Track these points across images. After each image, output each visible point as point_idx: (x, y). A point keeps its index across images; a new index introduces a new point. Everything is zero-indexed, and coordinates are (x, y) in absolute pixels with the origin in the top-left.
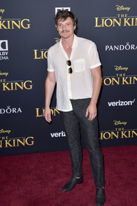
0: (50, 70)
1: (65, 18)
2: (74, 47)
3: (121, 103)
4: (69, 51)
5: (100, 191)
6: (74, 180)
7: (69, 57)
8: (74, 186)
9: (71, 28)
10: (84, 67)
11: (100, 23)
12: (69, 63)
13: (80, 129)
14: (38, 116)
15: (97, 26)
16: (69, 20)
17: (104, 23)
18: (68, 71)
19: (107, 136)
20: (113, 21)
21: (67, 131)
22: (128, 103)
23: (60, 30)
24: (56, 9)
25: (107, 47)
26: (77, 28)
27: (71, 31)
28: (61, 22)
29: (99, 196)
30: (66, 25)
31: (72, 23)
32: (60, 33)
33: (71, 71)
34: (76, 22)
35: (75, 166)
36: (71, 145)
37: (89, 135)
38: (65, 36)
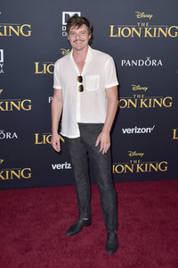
0: (57, 86)
1: (79, 25)
3: (138, 130)
4: (81, 65)
5: (112, 236)
6: (81, 222)
7: (81, 72)
8: (81, 229)
9: (86, 38)
10: (98, 84)
11: (116, 32)
12: (80, 79)
13: (88, 160)
14: (37, 142)
15: (112, 35)
16: (84, 28)
17: (121, 32)
18: (78, 88)
19: (119, 169)
20: (132, 31)
21: (73, 162)
22: (146, 130)
23: (72, 38)
24: (64, 13)
25: (123, 62)
26: (92, 38)
27: (86, 42)
28: (74, 30)
29: (110, 242)
30: (80, 34)
31: (87, 32)
32: (72, 43)
33: (82, 89)
34: (91, 31)
35: (82, 205)
36: (77, 179)
37: (100, 167)
38: (79, 48)
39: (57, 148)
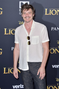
1: (28, 9)
2: (32, 28)
4: (29, 30)
9: (31, 16)
10: (38, 41)
12: (29, 38)
13: (34, 83)
14: (5, 73)
16: (30, 10)
17: (51, 12)
20: (57, 11)
21: (25, 84)
23: (24, 16)
25: (52, 28)
26: (35, 16)
27: (32, 18)
28: (25, 12)
30: (28, 14)
31: (32, 12)
33: (29, 43)
34: (34, 12)
37: (40, 87)
38: (28, 21)
39: (17, 76)
